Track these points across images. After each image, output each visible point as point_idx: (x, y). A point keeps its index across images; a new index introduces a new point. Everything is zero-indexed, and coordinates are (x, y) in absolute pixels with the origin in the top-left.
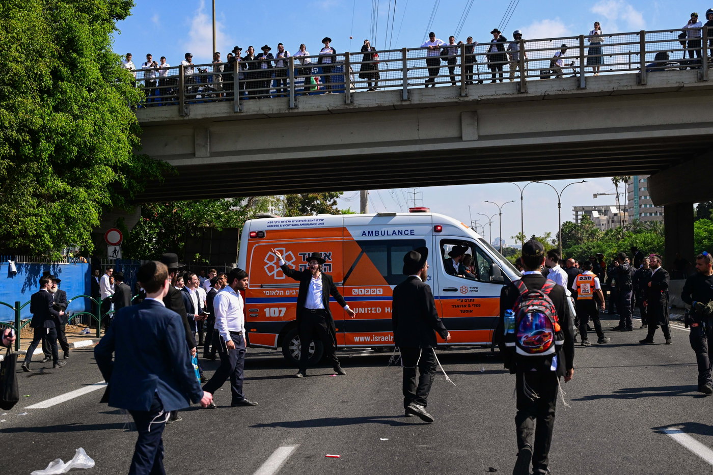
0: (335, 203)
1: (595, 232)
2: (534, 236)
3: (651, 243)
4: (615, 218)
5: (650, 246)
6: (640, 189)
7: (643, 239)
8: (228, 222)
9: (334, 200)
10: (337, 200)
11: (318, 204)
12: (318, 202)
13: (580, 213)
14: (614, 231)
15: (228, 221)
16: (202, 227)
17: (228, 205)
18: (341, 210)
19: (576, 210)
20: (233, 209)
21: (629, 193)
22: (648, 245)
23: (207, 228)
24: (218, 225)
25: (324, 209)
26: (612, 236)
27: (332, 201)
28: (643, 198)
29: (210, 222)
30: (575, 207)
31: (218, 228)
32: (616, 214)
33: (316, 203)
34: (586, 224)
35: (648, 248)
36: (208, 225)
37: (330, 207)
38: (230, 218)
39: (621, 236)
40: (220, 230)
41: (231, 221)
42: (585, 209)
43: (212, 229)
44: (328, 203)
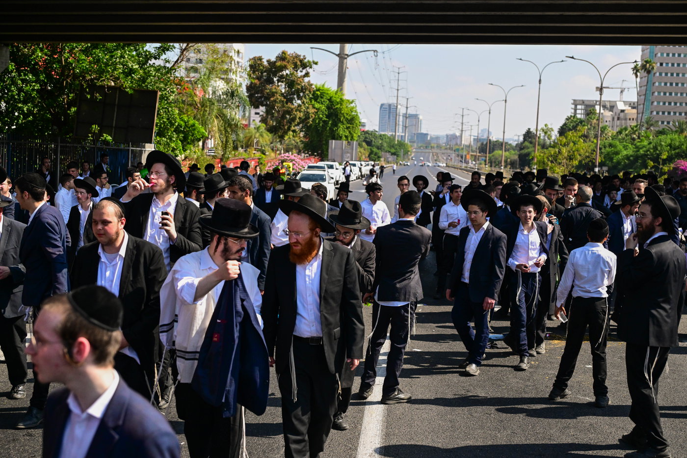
0: (307, 75)
1: (604, 130)
2: (529, 129)
3: (678, 148)
4: (622, 115)
5: (677, 151)
6: (654, 83)
7: (669, 141)
8: (144, 82)
9: (307, 71)
10: (310, 71)
11: (287, 74)
12: (288, 72)
13: (579, 107)
14: (629, 129)
15: (143, 80)
16: (103, 87)
17: (148, 57)
18: (315, 83)
19: (576, 103)
20: (154, 64)
21: (640, 87)
22: (675, 149)
23: (110, 88)
24: (127, 84)
25: (294, 81)
26: (626, 135)
27: (304, 72)
28: (656, 94)
29: (116, 79)
30: (574, 100)
31: (126, 88)
32: (623, 111)
33: (285, 74)
34: (593, 119)
35: (675, 153)
36: (113, 84)
37: (301, 80)
38: (147, 74)
39: (636, 136)
40: (130, 92)
41: (149, 81)
42: (586, 103)
43: (119, 90)
44: (300, 74)
